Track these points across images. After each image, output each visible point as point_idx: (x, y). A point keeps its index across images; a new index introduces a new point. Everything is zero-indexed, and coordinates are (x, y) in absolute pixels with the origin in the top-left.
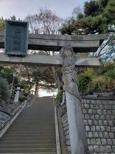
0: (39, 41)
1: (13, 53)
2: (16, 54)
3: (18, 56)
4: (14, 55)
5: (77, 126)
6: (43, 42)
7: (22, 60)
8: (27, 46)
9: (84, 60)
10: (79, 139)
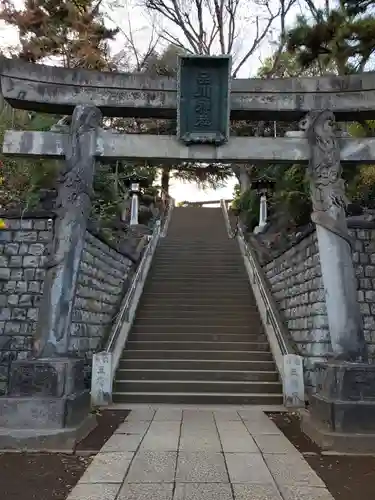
0: (250, 100)
1: (196, 137)
2: (204, 139)
3: (208, 143)
4: (199, 143)
5: (345, 294)
6: (259, 99)
7: (216, 154)
8: (229, 115)
9: (361, 146)
10: (349, 317)
